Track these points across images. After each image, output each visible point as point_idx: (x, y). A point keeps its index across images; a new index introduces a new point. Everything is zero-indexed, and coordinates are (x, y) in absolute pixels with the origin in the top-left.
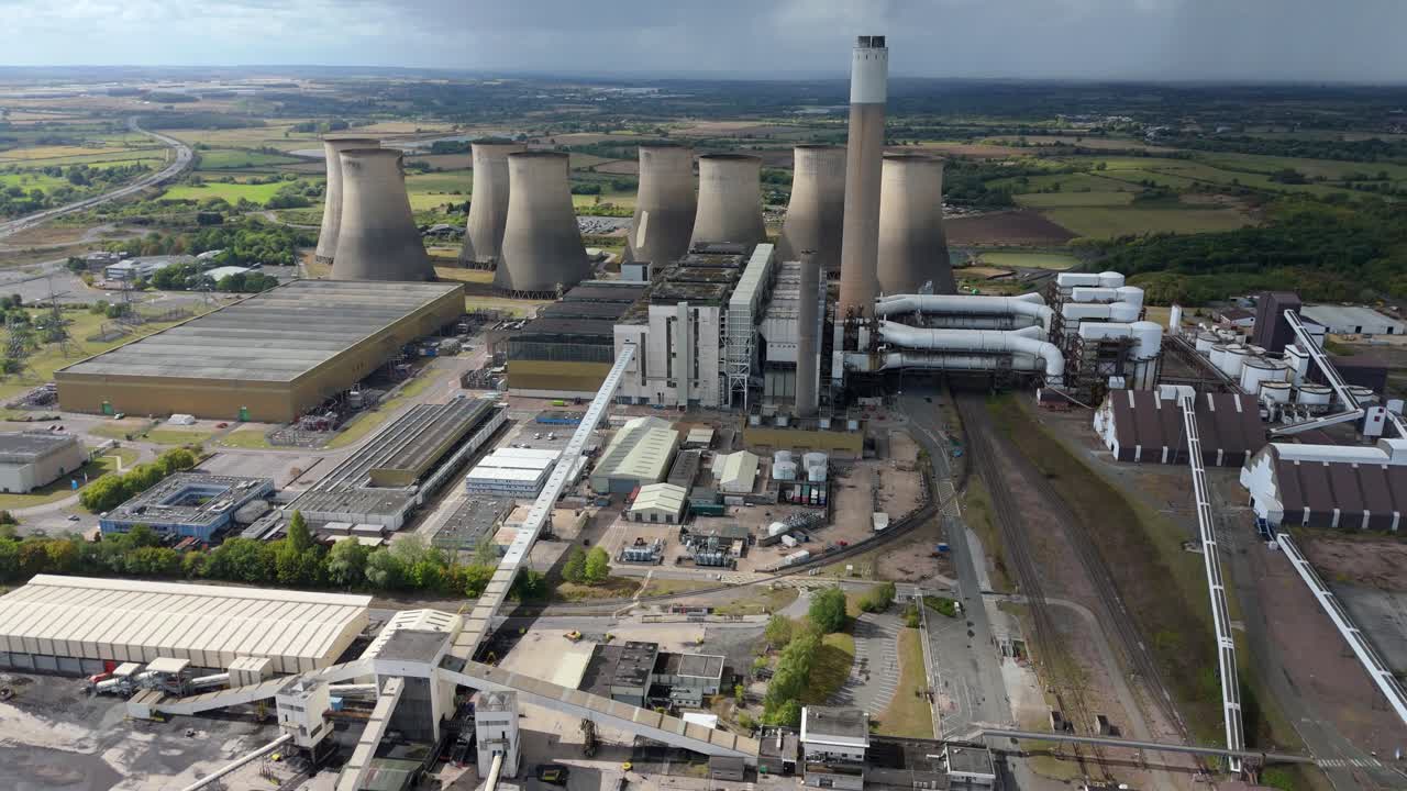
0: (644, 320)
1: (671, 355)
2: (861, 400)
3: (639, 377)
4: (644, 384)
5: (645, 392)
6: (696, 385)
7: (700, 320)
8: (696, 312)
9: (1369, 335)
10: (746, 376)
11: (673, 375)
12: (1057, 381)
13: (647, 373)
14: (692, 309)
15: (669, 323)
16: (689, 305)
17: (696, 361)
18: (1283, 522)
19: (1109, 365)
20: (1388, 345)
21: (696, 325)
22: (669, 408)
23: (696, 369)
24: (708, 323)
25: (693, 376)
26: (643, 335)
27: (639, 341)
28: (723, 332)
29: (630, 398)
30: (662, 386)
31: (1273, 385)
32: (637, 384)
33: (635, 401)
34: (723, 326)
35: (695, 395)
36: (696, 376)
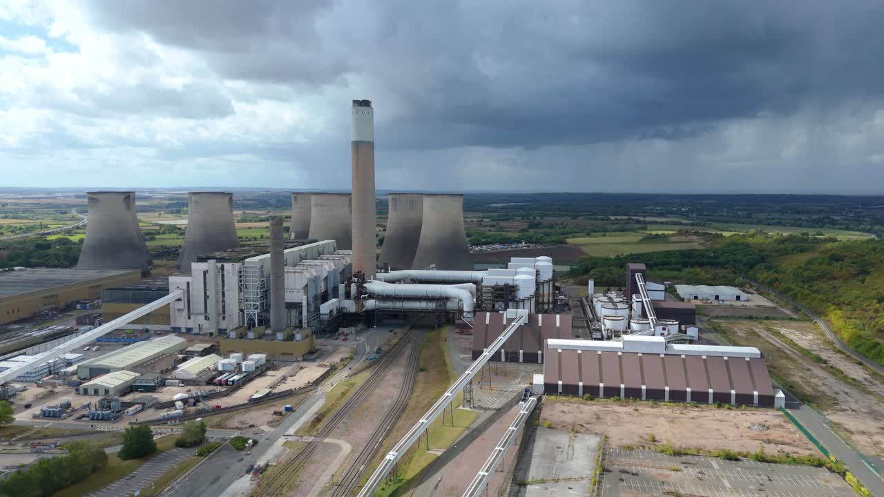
0: (188, 272)
1: (206, 297)
2: (341, 330)
3: (186, 312)
4: (189, 318)
5: (190, 324)
6: (224, 318)
7: (225, 273)
8: (223, 266)
9: (723, 301)
10: (256, 312)
11: (208, 312)
12: (469, 315)
13: (191, 311)
14: (219, 265)
15: (205, 275)
16: (217, 262)
17: (224, 301)
18: (545, 392)
19: (500, 303)
20: (731, 305)
21: (223, 275)
22: (205, 335)
23: (224, 307)
24: (231, 275)
25: (221, 312)
26: (188, 283)
27: (185, 288)
28: (241, 281)
29: (180, 328)
30: (201, 319)
31: (611, 318)
32: (184, 318)
33: (183, 330)
34: (241, 277)
35: (223, 325)
36: (224, 312)
